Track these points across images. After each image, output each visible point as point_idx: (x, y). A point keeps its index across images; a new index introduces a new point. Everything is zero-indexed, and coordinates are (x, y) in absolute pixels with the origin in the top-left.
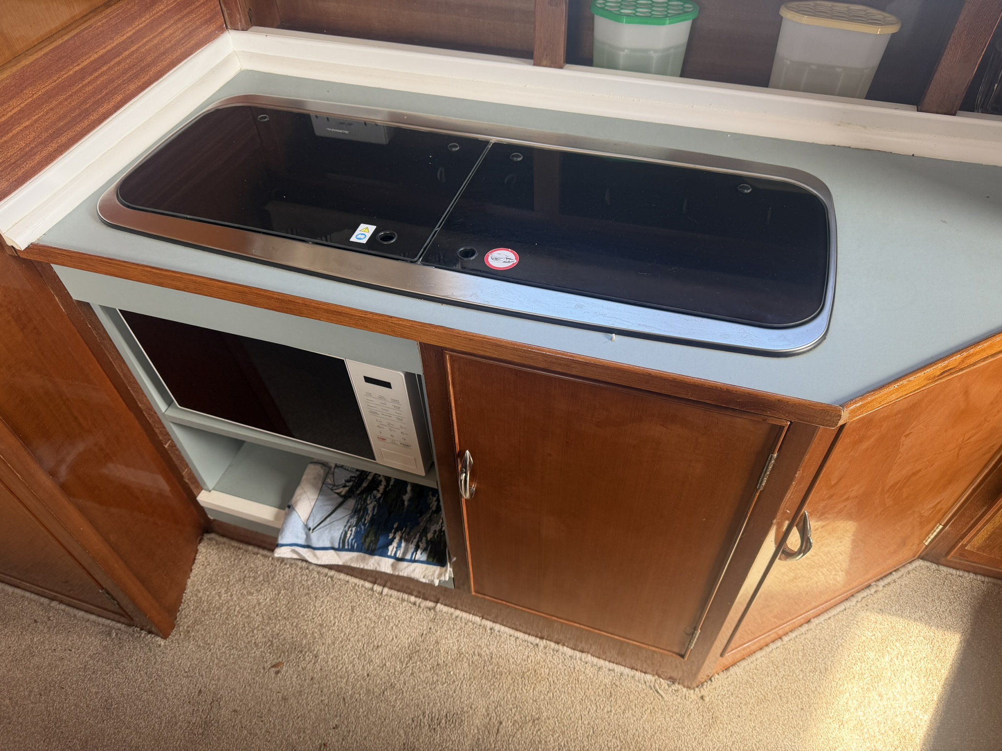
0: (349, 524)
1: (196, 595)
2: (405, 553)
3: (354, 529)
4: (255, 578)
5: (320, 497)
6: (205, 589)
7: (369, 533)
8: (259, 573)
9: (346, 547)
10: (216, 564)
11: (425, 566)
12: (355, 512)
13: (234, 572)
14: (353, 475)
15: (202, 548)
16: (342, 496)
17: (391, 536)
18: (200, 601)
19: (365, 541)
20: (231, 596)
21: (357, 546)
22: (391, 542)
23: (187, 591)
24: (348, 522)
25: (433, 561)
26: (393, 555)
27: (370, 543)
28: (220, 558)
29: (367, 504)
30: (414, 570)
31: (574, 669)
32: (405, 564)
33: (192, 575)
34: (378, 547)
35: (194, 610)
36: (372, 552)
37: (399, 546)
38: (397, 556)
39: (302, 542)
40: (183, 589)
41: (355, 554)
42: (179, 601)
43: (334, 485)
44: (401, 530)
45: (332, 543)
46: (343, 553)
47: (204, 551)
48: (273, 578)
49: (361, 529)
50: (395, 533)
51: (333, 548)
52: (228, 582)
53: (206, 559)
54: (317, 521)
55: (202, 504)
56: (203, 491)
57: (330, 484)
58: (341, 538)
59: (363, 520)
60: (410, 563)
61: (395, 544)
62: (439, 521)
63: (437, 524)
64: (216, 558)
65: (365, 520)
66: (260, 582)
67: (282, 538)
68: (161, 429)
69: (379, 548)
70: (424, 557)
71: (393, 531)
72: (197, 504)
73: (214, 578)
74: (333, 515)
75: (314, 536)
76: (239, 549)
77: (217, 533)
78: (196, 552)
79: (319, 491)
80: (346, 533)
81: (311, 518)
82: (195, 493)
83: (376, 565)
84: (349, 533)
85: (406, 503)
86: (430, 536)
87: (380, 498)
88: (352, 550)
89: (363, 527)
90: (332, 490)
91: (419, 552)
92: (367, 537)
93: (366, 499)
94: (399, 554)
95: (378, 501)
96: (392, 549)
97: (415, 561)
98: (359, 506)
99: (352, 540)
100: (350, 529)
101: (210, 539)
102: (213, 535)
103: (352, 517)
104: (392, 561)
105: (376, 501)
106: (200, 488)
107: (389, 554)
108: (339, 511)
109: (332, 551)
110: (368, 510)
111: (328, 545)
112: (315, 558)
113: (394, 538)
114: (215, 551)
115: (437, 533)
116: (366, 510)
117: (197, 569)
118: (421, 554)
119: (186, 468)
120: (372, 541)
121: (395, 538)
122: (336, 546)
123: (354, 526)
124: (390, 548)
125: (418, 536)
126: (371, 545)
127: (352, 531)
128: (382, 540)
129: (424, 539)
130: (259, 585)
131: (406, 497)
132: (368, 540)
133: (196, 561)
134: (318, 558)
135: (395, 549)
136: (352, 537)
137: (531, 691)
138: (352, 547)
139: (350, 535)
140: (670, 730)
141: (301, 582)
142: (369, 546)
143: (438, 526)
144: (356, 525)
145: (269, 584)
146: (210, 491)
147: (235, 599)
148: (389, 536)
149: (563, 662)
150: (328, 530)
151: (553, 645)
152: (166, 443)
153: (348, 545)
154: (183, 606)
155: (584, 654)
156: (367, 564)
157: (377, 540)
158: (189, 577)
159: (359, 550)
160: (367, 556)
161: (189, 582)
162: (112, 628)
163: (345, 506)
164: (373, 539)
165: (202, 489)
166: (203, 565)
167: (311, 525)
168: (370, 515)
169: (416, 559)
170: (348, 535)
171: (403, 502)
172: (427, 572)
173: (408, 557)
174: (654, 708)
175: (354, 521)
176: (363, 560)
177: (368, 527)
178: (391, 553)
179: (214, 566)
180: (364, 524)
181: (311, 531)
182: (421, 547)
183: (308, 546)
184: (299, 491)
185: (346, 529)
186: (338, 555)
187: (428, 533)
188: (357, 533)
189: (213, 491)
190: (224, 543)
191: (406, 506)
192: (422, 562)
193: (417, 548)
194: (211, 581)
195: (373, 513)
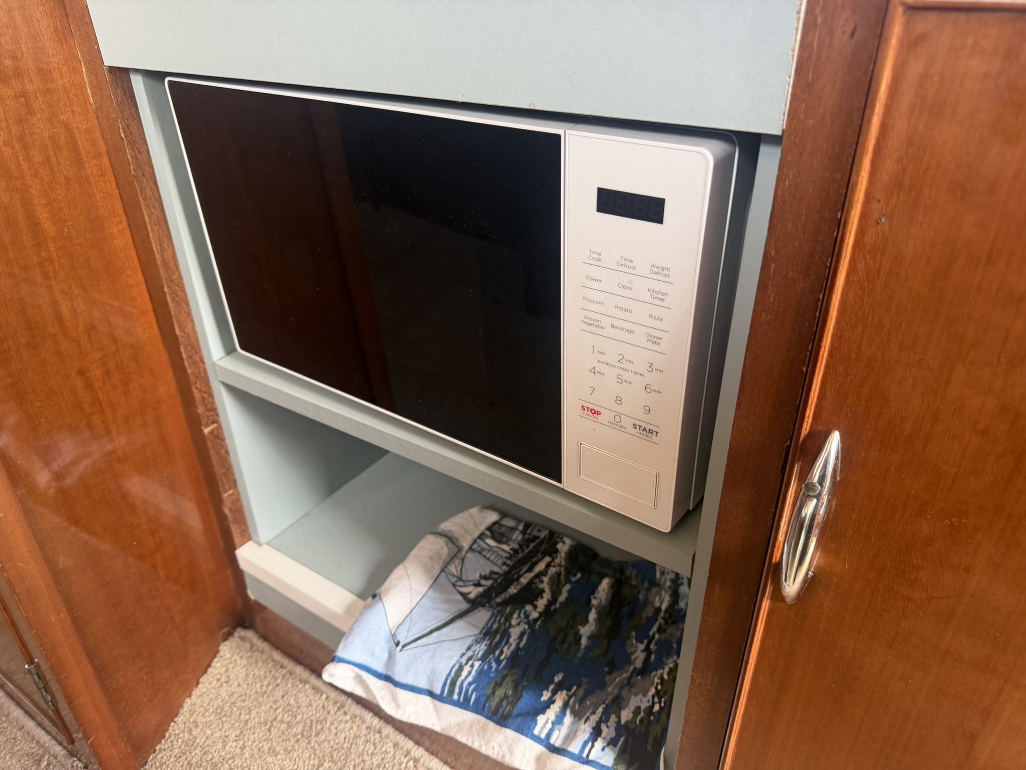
0: (470, 653)
1: (190, 732)
2: (569, 738)
3: (477, 664)
4: (289, 725)
5: (431, 593)
6: (208, 725)
7: (503, 678)
8: (299, 718)
9: (455, 697)
10: (239, 685)
12: (485, 635)
13: (260, 704)
14: (496, 569)
15: (226, 649)
16: (468, 601)
17: (546, 695)
18: (191, 744)
19: (493, 693)
20: (243, 748)
21: (477, 699)
22: (544, 708)
23: (178, 719)
24: (469, 649)
26: (543, 736)
27: (502, 700)
28: (247, 675)
29: (511, 626)
32: (566, 762)
33: (196, 692)
34: (516, 711)
35: (178, 758)
36: (501, 719)
37: (559, 721)
38: (552, 741)
39: (379, 667)
40: (172, 714)
41: (469, 716)
42: (159, 733)
43: (460, 579)
44: (569, 690)
45: (431, 682)
46: (448, 708)
47: (228, 656)
48: (317, 734)
49: (490, 667)
50: (554, 693)
51: (431, 694)
52: (246, 722)
53: (227, 671)
54: (416, 632)
55: (243, 565)
56: (250, 543)
57: (454, 576)
58: (449, 675)
59: (497, 653)
60: (577, 764)
61: (551, 713)
62: (648, 691)
63: (645, 695)
64: (242, 673)
65: (501, 653)
66: (295, 735)
67: (345, 647)
68: (205, 395)
69: (519, 715)
70: (607, 759)
71: (552, 687)
72: (233, 561)
73: (227, 708)
74: (445, 630)
75: (402, 657)
76: (282, 667)
77: (257, 632)
78: (215, 653)
79: (431, 582)
80: (461, 668)
81: (406, 625)
82: (237, 540)
83: (505, 748)
84: (467, 669)
85: (584, 641)
86: (626, 715)
87: (536, 620)
88: (464, 704)
89: (494, 665)
90: (454, 585)
91: (599, 744)
92: (499, 685)
93: (510, 616)
94: (557, 739)
95: (531, 624)
96: (543, 723)
97: (584, 762)
98: (495, 626)
99: (470, 684)
100: (470, 663)
101: (243, 639)
102: (250, 634)
103: (477, 642)
104: (539, 748)
105: (528, 623)
106: (247, 536)
107: (536, 732)
108: (459, 624)
109: (427, 699)
110: (509, 637)
111: (423, 684)
112: (393, 705)
113: (551, 701)
114: (244, 662)
115: (642, 714)
116: (506, 635)
117: (207, 682)
118: (603, 749)
119: (230, 489)
120: (506, 696)
121: (553, 702)
122: (437, 690)
123: (478, 660)
124: (541, 719)
125: (600, 709)
126: (504, 704)
127: (472, 666)
128: (526, 701)
129: (613, 718)
130: (293, 741)
131: (586, 631)
132: (500, 693)
133: (210, 670)
134: (398, 706)
135: (549, 726)
136: (470, 679)
138: (467, 699)
139: (469, 674)
141: (362, 754)
142: (499, 705)
143: (645, 700)
144: (483, 659)
145: (309, 743)
146: (260, 545)
147: (247, 755)
148: (542, 695)
150: (429, 654)
152: (207, 426)
153: (460, 694)
154: (163, 745)
156: (488, 742)
157: (517, 697)
158: (190, 696)
159: (478, 709)
160: (491, 725)
161: (188, 704)
162: (47, 751)
163: (470, 618)
164: (510, 693)
165: (249, 539)
166: (218, 680)
167: (403, 638)
168: (513, 647)
169: (591, 758)
170: (464, 674)
171: (578, 637)
173: (574, 749)
175: (481, 649)
177: (504, 667)
178: (540, 732)
179: (234, 688)
180: (498, 662)
181: (400, 647)
182: (604, 734)
183: (387, 678)
184: (398, 572)
185: (465, 658)
186: (436, 709)
187: (624, 709)
188: (481, 672)
189: (265, 547)
190: (262, 652)
191: (583, 647)
192: (601, 768)
193: (597, 733)
194: (220, 712)
195: (518, 645)
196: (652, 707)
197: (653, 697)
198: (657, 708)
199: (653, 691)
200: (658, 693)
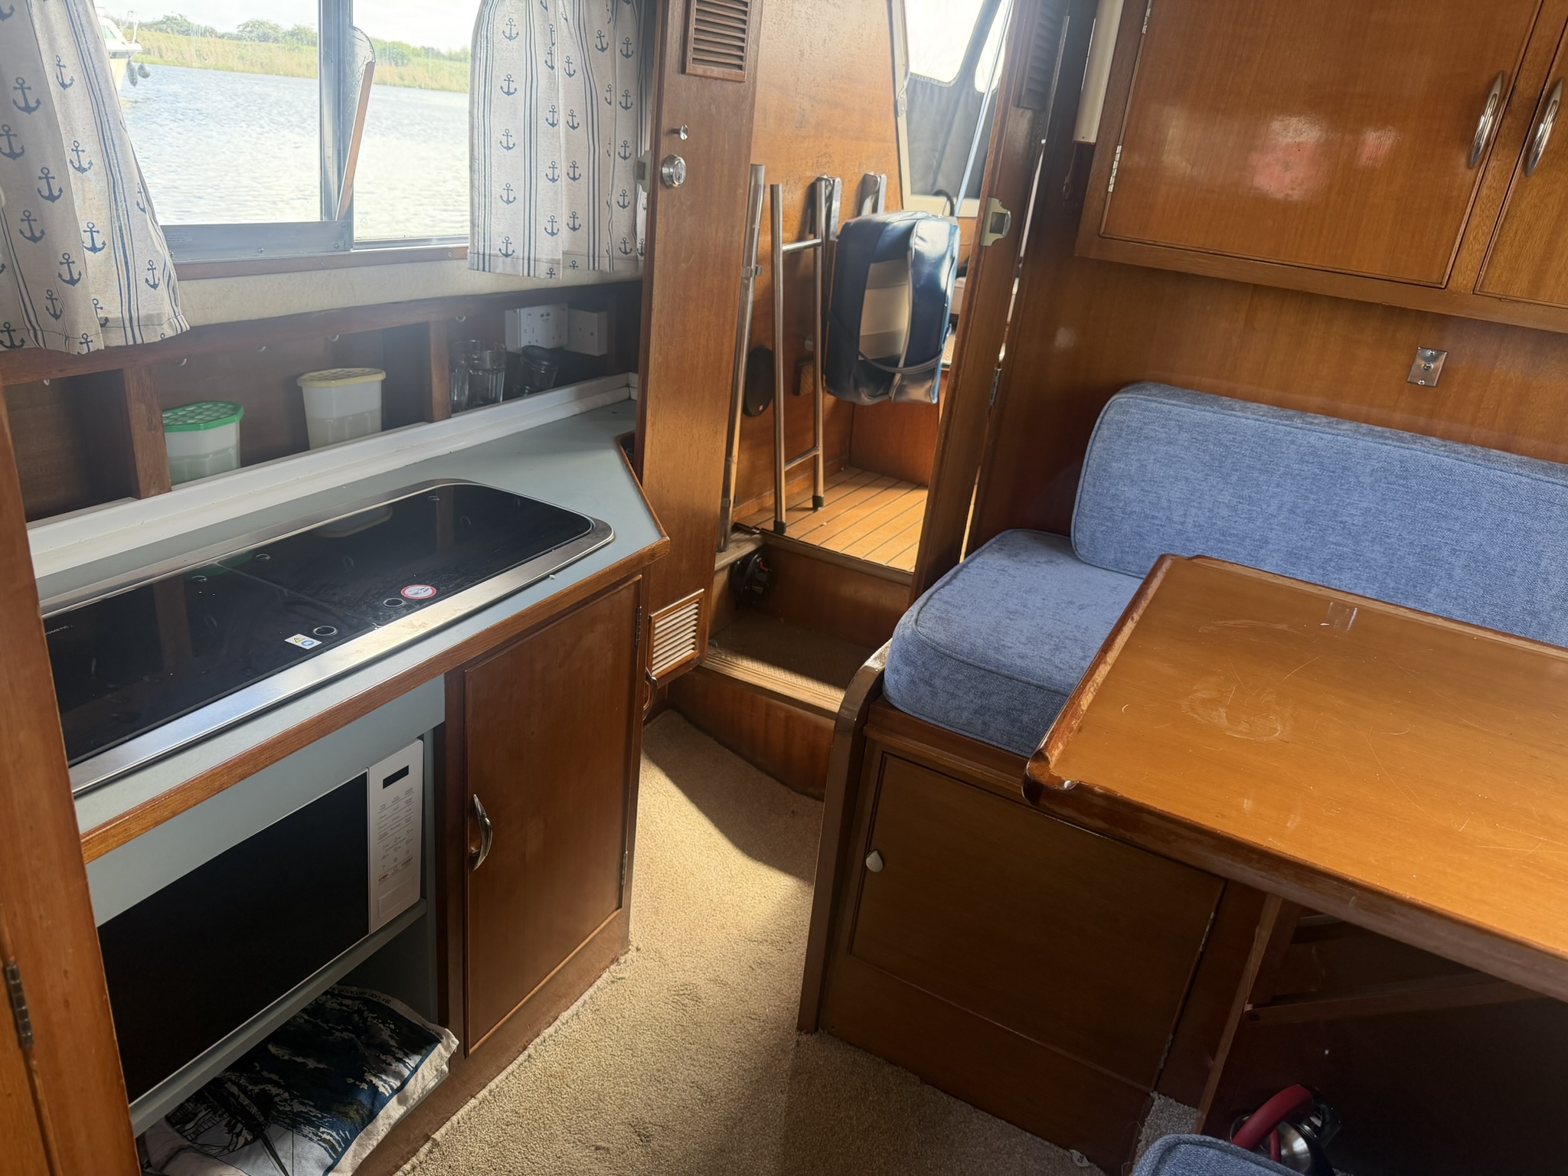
0: (311, 1136)
2: (398, 1077)
3: (323, 1130)
7: (339, 1113)
9: (340, 1149)
11: (427, 1061)
12: (294, 1127)
14: (224, 1122)
16: (254, 1140)
19: (351, 1118)
21: (350, 1133)
22: (373, 1089)
24: (306, 1136)
25: (427, 1050)
27: (358, 1113)
29: (291, 1111)
30: (423, 1076)
31: (566, 1037)
32: (412, 1081)
34: (369, 1106)
36: (372, 1116)
37: (384, 1080)
38: (395, 1087)
41: (354, 1145)
43: (227, 1147)
44: (365, 1071)
45: (323, 1165)
46: (343, 1161)
49: (328, 1121)
50: (365, 1081)
51: (331, 1168)
57: (223, 1151)
58: (324, 1150)
59: (314, 1119)
60: (415, 1075)
61: (378, 1084)
63: (383, 1030)
65: (315, 1116)
69: (373, 1104)
70: (417, 1058)
71: (357, 1083)
74: (280, 1154)
80: (322, 1140)
83: (387, 1121)
84: (325, 1136)
85: (321, 1066)
86: (392, 1043)
87: (291, 1094)
88: (347, 1143)
89: (326, 1119)
90: (232, 1151)
91: (407, 1060)
92: (344, 1115)
93: (278, 1111)
94: (396, 1084)
95: (293, 1097)
97: (416, 1069)
98: (287, 1121)
99: (338, 1134)
100: (319, 1134)
103: (300, 1131)
104: (396, 1098)
105: (292, 1100)
107: (387, 1095)
108: (277, 1147)
110: (302, 1111)
113: (369, 1084)
116: (299, 1114)
118: (410, 1059)
120: (357, 1111)
121: (371, 1081)
122: (330, 1161)
123: (318, 1130)
124: (381, 1089)
126: (361, 1113)
127: (323, 1133)
128: (363, 1099)
129: (393, 1050)
131: (312, 1064)
132: (351, 1115)
135: (387, 1086)
136: (334, 1134)
137: (568, 1090)
138: (346, 1140)
139: (329, 1134)
140: (652, 989)
142: (361, 1117)
143: (385, 1031)
144: (317, 1127)
148: (363, 1088)
149: (555, 1045)
150: (303, 1162)
151: (538, 1040)
153: (340, 1145)
155: (559, 1017)
156: (378, 1133)
157: (360, 1103)
159: (354, 1134)
160: (370, 1126)
163: (273, 1139)
164: (354, 1108)
168: (311, 1109)
169: (414, 1066)
170: (327, 1138)
171: (316, 1069)
172: (434, 1063)
173: (407, 1073)
174: (630, 991)
175: (307, 1130)
176: (369, 1135)
177: (329, 1114)
178: (389, 1092)
180: (323, 1117)
182: (401, 1057)
185: (315, 1138)
187: (388, 1043)
188: (331, 1127)
191: (326, 1067)
192: (421, 1061)
193: (400, 1060)
195: (310, 1106)
196: (391, 1029)
197: (384, 1026)
198: (392, 1026)
199: (381, 1026)
200: (383, 1023)
